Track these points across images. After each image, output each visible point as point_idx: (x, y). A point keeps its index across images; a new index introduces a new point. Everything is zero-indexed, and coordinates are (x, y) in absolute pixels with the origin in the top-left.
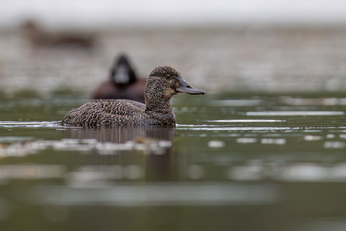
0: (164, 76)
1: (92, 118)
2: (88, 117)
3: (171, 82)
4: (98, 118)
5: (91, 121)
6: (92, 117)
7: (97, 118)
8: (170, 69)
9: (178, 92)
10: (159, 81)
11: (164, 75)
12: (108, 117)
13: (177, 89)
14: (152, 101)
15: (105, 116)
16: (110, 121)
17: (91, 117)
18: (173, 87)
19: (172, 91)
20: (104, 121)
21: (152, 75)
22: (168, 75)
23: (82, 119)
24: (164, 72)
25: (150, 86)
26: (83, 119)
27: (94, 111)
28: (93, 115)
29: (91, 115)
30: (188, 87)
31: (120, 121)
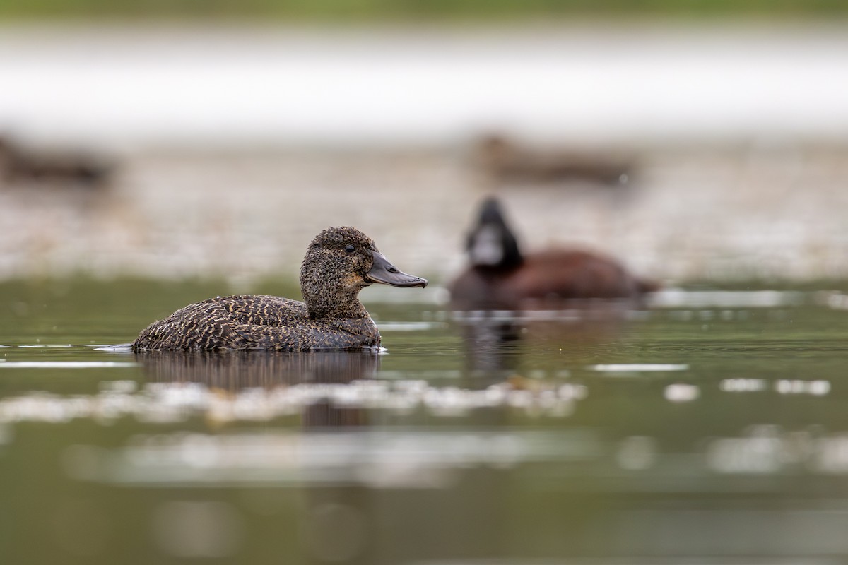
0: (341, 248)
1: (210, 334)
2: (201, 332)
3: (355, 259)
4: (225, 334)
5: (209, 340)
6: (211, 332)
7: (220, 334)
8: (354, 232)
9: (370, 281)
10: (331, 257)
11: (341, 246)
12: (245, 331)
13: (369, 276)
14: (318, 299)
15: (238, 328)
16: (250, 339)
17: (207, 332)
18: (361, 271)
19: (359, 280)
20: (237, 339)
21: (315, 246)
22: (350, 246)
23: (187, 338)
24: (341, 239)
25: (311, 269)
26: (190, 336)
27: (213, 321)
28: (210, 328)
29: (207, 328)
30: (393, 270)
31: (273, 338)
